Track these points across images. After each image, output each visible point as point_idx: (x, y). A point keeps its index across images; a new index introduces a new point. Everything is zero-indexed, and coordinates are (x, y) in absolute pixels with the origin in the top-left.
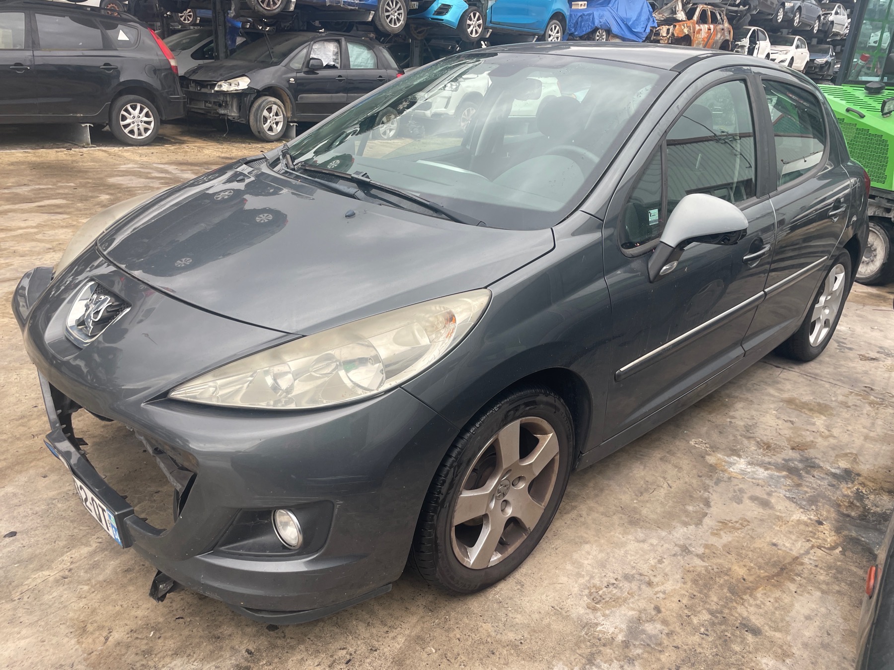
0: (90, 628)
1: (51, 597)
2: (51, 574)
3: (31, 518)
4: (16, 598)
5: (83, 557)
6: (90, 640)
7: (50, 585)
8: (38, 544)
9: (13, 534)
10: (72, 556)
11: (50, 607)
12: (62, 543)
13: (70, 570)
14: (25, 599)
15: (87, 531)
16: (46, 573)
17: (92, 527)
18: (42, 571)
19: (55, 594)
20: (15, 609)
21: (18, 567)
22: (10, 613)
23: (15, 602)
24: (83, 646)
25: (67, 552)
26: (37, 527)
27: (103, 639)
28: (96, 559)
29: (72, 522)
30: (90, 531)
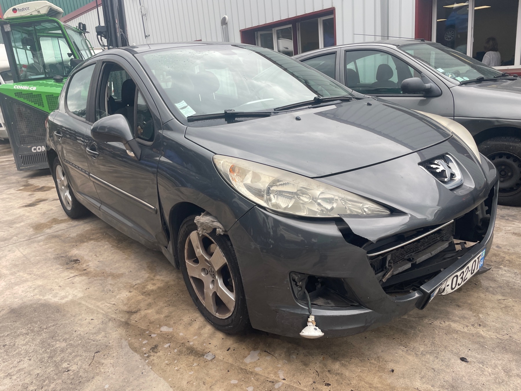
0: (503, 306)
1: (496, 324)
2: (482, 331)
3: (442, 358)
4: (508, 336)
5: (460, 324)
6: (509, 304)
7: (489, 328)
8: (463, 345)
9: (463, 359)
10: (462, 328)
11: (503, 322)
12: (456, 336)
13: (473, 325)
14: (506, 332)
15: (438, 329)
16: (482, 333)
17: (434, 329)
18: (482, 335)
19: (494, 324)
20: (515, 333)
21: (486, 345)
22: (518, 334)
23: (511, 335)
24: (514, 304)
25: (460, 331)
26: (449, 351)
27: (505, 301)
28: (458, 319)
29: (433, 338)
30: (437, 329)
